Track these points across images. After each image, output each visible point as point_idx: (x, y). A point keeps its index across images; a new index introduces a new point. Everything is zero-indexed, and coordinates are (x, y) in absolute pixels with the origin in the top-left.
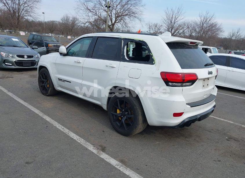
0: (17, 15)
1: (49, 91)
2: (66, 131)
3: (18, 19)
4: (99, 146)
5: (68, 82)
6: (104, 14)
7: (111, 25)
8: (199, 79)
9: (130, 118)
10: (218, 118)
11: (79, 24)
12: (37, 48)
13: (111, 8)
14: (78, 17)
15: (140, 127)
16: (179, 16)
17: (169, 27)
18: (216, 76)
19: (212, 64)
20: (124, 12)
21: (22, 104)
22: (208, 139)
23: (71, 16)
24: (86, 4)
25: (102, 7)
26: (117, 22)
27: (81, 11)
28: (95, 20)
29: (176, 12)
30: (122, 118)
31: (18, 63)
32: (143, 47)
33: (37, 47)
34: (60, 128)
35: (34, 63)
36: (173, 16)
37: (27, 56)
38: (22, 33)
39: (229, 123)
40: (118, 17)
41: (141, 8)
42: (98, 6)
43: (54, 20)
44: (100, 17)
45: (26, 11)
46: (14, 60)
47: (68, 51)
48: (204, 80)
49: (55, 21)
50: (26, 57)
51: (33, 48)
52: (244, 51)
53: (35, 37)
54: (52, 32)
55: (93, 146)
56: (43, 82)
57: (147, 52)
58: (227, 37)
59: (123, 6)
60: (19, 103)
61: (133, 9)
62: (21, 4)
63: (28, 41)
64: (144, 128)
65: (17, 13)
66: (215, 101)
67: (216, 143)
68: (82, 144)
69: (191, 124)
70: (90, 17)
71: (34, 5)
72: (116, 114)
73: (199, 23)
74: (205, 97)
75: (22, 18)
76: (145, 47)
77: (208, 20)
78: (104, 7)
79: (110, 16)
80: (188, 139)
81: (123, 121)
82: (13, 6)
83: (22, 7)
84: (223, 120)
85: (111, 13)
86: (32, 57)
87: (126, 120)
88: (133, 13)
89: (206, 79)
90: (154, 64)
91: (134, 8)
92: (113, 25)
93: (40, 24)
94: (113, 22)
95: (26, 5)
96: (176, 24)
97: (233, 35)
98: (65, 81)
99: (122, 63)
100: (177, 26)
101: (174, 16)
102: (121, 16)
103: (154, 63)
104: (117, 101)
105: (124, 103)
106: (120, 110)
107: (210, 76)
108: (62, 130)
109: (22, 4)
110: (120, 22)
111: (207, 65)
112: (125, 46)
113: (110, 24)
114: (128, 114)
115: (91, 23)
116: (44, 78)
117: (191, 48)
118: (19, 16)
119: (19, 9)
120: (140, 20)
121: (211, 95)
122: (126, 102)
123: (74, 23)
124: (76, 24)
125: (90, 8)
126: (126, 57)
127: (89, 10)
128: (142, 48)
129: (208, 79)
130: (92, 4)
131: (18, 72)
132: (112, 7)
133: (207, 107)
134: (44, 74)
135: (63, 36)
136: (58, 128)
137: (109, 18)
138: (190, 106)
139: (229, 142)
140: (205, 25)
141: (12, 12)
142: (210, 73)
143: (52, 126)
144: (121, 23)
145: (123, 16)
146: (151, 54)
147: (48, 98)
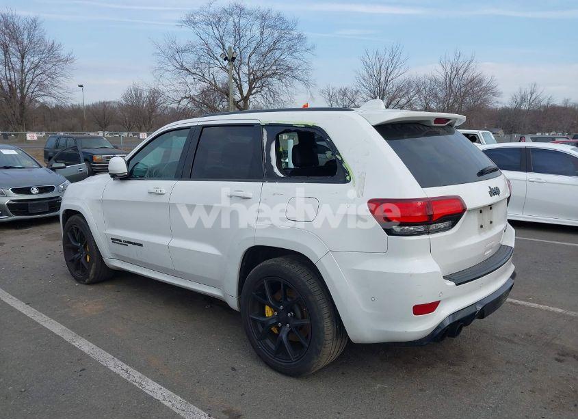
0: (19, 95)
1: (92, 271)
2: (135, 377)
3: (22, 104)
4: (223, 412)
5: (135, 244)
6: (222, 77)
7: (240, 101)
8: (469, 211)
9: (300, 328)
10: (523, 303)
11: (165, 105)
12: (64, 168)
13: (236, 63)
14: (161, 88)
15: (330, 350)
16: (395, 67)
17: (374, 94)
18: (509, 199)
19: (495, 170)
20: (266, 69)
21: (21, 314)
22: (508, 362)
23: (145, 88)
24: (177, 58)
25: (215, 61)
26: (255, 93)
27: (167, 74)
28: (203, 92)
29: (387, 57)
30: (279, 329)
31: (16, 207)
32: (318, 143)
33: (63, 165)
34: (118, 371)
35: (55, 204)
36: (380, 67)
37: (39, 188)
38: (31, 136)
39: (553, 312)
40: (254, 80)
41: (307, 55)
42: (205, 59)
43: (107, 101)
44: (213, 83)
45: (40, 84)
46: (6, 201)
47: (130, 168)
48: (481, 212)
49: (109, 102)
50: (35, 190)
51: (53, 169)
52: (551, 134)
53: (62, 142)
54: (103, 127)
55: (207, 415)
56: (75, 250)
57: (329, 154)
58: (508, 106)
59: (264, 55)
60: (13, 310)
61: (289, 60)
62: (26, 70)
63: (46, 153)
64: (341, 350)
65: (18, 91)
66: (513, 262)
67: (530, 372)
68: (177, 411)
69: (461, 328)
70: (191, 87)
71: (58, 70)
72: (262, 319)
73: (441, 79)
74: (489, 253)
75: (31, 101)
76: (324, 143)
77: (461, 72)
78: (221, 60)
79: (235, 80)
80: (456, 368)
81: (284, 336)
82: (8, 75)
83: (30, 76)
84: (536, 305)
85: (238, 73)
86: (51, 189)
87: (290, 332)
88: (289, 68)
89: (485, 207)
90: (349, 182)
91: (289, 56)
92: (246, 99)
93: (76, 112)
94: (245, 93)
95: (38, 71)
96: (390, 86)
97: (523, 100)
98: (128, 242)
99: (267, 185)
100: (394, 89)
101: (383, 67)
102: (262, 77)
103: (348, 178)
104: (263, 285)
105: (282, 287)
106: (275, 309)
107: (495, 198)
108: (125, 376)
109: (30, 70)
110: (260, 92)
111: (483, 174)
112: (272, 142)
113: (239, 99)
114: (295, 317)
115: (195, 100)
116: (77, 238)
117: (438, 134)
118: (23, 97)
119: (23, 82)
120: (307, 83)
121: (502, 248)
122: (286, 286)
123: (154, 102)
124: (159, 104)
125: (187, 66)
126: (276, 170)
127: (187, 70)
128: (317, 146)
129: (490, 207)
130: (192, 56)
131: (17, 229)
132: (239, 58)
133: (496, 278)
134: (78, 229)
135: (131, 135)
136: (112, 369)
137: (235, 85)
138: (452, 284)
139: (562, 365)
140: (456, 82)
141: (6, 88)
142: (494, 192)
143: (97, 365)
144: (263, 92)
145: (266, 77)
146: (338, 156)
147: (91, 289)
